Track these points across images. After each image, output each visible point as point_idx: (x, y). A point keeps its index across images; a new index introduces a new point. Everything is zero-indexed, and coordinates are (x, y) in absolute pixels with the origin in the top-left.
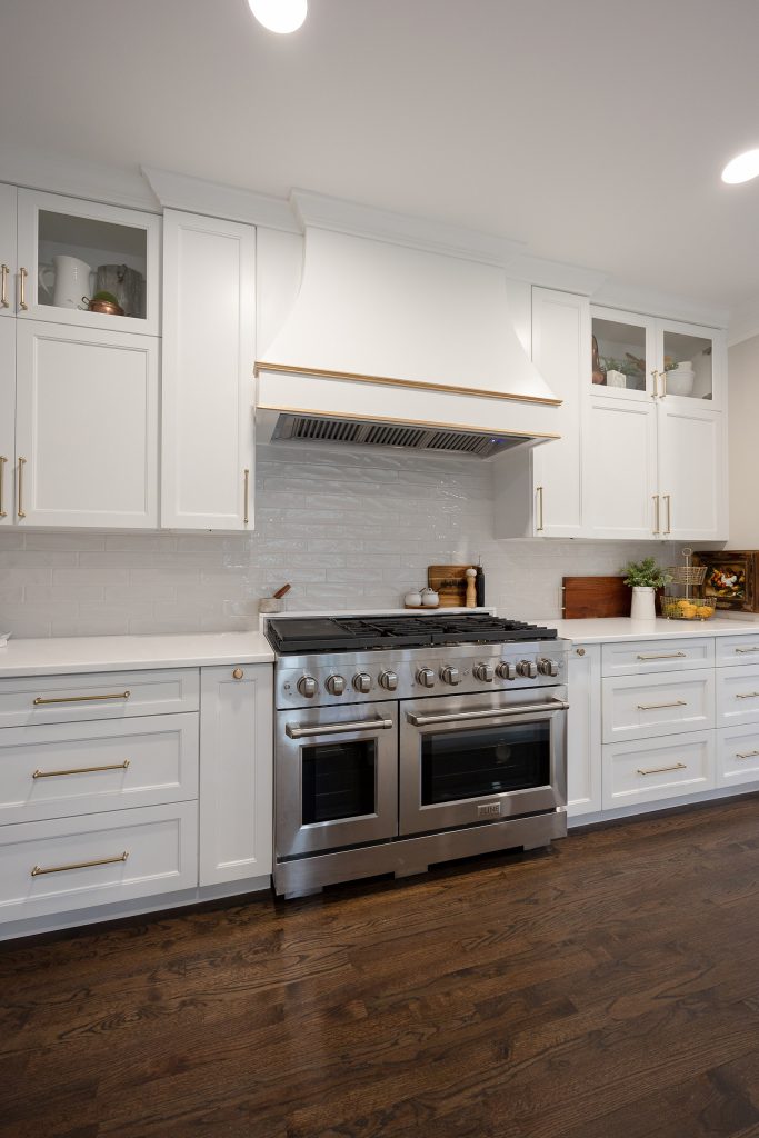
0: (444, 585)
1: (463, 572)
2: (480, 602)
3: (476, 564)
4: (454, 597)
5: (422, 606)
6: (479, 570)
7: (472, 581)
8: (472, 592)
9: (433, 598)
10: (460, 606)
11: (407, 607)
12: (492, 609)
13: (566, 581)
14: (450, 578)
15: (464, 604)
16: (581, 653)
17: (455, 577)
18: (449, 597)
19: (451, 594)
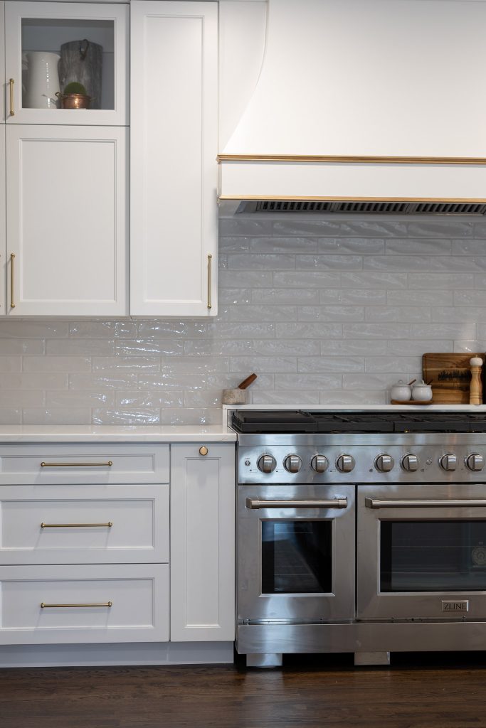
0: (443, 377)
1: (466, 360)
3: (484, 350)
4: (455, 392)
5: (412, 401)
7: (476, 373)
8: (476, 386)
9: (425, 392)
10: (463, 403)
11: (394, 402)
14: (451, 368)
15: (467, 400)
17: (457, 367)
18: (449, 391)
19: (452, 388)
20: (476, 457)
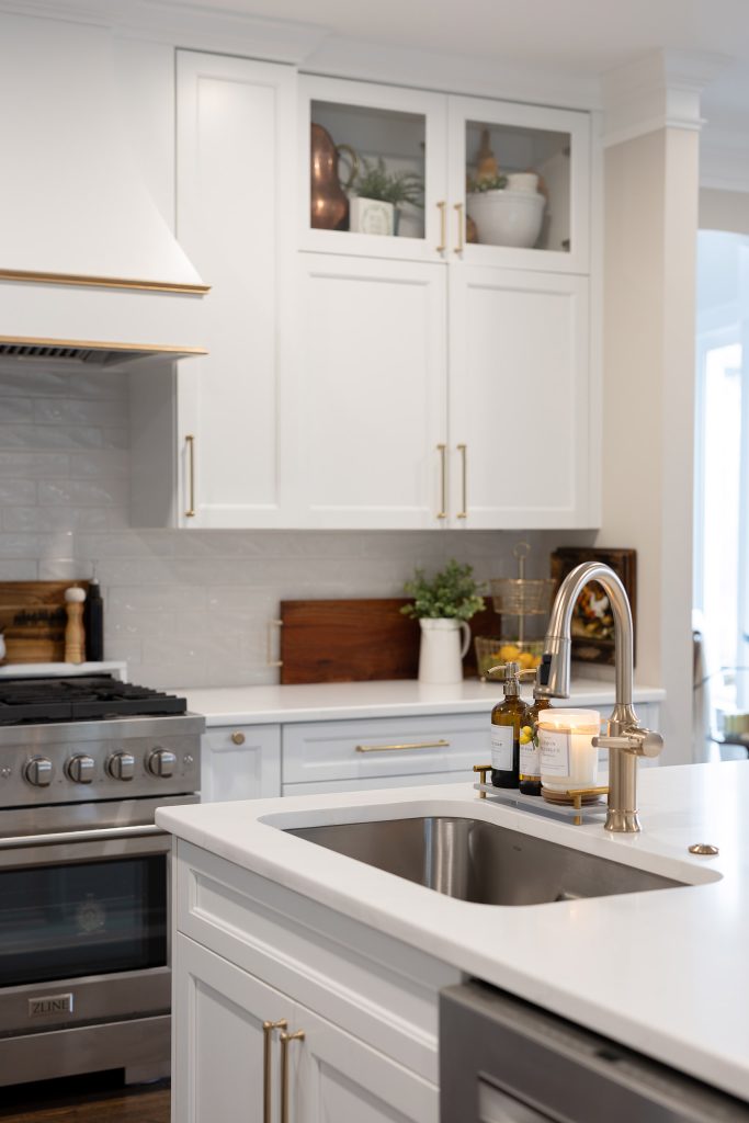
0: (22, 619)
1: (59, 593)
2: (93, 651)
3: (87, 575)
4: (42, 643)
6: (92, 591)
7: (76, 613)
8: (76, 634)
10: (55, 661)
12: (121, 666)
13: (286, 608)
14: (35, 605)
15: (60, 657)
16: (238, 740)
17: (45, 603)
18: (31, 642)
19: (36, 637)
20: (83, 760)
